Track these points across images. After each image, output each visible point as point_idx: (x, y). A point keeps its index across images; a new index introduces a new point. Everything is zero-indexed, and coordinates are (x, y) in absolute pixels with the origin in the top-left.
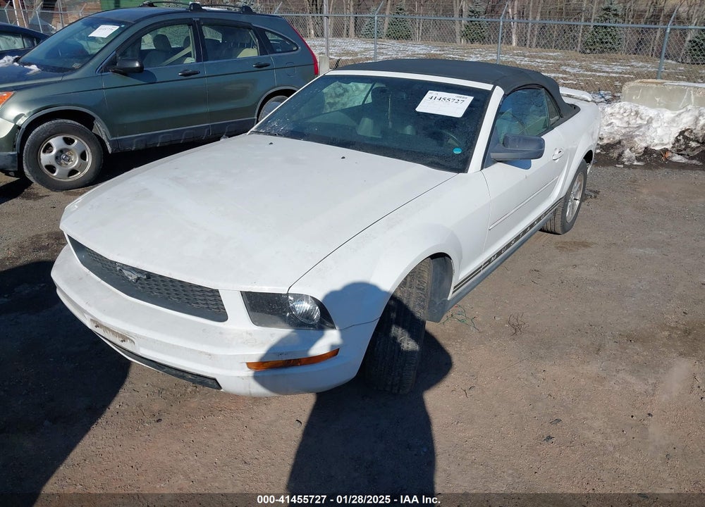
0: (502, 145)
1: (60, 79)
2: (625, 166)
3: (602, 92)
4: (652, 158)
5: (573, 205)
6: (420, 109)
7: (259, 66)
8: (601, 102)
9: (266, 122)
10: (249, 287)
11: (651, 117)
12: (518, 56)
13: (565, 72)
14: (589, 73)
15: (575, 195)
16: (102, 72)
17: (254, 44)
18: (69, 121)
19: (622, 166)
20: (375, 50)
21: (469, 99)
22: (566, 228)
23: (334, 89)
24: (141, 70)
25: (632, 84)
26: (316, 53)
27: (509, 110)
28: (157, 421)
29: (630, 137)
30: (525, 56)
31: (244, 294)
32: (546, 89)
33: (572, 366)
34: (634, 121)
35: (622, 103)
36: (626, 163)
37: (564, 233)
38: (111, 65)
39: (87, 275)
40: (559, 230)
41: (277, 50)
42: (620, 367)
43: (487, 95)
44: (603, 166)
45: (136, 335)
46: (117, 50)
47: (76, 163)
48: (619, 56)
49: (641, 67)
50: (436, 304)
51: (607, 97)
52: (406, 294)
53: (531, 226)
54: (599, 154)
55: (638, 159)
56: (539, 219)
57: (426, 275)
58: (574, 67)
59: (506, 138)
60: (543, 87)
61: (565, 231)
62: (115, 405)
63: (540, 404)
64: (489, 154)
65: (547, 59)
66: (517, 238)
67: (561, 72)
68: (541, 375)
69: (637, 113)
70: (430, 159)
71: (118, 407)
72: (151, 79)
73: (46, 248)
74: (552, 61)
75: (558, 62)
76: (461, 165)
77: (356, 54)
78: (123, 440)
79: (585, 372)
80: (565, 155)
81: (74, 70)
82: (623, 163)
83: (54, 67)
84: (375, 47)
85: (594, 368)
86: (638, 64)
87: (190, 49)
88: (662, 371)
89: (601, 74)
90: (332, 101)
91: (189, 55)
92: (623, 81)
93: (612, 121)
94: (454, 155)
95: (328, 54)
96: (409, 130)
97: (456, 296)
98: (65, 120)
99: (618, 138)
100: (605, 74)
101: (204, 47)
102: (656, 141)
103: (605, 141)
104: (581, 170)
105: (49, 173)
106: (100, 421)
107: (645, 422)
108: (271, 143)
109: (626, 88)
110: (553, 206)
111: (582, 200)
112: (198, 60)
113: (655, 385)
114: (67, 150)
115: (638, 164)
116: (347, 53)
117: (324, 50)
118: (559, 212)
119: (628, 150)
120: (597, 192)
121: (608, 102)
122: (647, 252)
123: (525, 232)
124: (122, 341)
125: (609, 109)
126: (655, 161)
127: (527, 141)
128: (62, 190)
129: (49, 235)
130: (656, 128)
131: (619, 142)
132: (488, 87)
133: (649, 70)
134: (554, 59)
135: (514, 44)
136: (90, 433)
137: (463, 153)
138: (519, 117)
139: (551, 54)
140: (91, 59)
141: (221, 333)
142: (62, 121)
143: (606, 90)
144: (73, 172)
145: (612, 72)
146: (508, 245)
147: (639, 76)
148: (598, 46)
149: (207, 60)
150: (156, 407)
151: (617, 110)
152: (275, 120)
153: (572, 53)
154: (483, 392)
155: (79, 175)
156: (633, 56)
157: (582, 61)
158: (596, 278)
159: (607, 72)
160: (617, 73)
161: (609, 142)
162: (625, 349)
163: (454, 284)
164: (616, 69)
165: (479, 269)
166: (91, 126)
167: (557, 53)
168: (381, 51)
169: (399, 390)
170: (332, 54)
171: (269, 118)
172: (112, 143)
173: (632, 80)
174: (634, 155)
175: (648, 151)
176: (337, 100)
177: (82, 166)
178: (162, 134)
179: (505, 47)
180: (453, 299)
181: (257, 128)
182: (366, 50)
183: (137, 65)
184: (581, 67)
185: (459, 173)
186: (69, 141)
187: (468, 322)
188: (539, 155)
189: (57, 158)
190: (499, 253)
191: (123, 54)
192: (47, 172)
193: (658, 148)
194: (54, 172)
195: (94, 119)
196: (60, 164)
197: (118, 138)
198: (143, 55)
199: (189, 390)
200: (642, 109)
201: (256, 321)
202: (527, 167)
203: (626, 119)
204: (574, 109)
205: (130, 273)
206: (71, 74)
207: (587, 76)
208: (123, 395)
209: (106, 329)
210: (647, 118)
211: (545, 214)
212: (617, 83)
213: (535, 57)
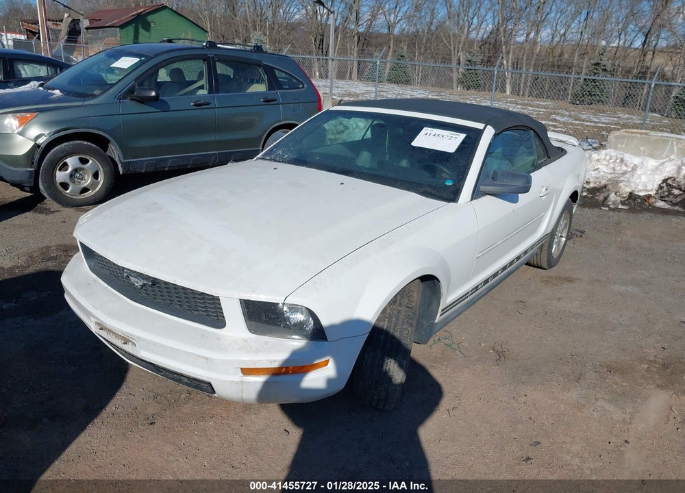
0: (491, 179)
1: (80, 103)
2: (611, 209)
3: (590, 140)
4: (636, 203)
5: (559, 242)
6: (414, 143)
7: (267, 101)
8: (589, 149)
9: (271, 150)
10: (248, 295)
11: (635, 165)
12: (511, 103)
13: (555, 120)
14: (578, 122)
15: (561, 233)
16: (120, 99)
17: (263, 80)
18: (86, 143)
19: (607, 209)
20: (376, 92)
21: (462, 136)
22: (551, 263)
23: (335, 126)
24: (156, 98)
25: (617, 133)
26: (321, 93)
27: (500, 150)
28: (151, 424)
29: (615, 182)
30: (517, 104)
31: (243, 303)
32: (534, 131)
33: (553, 392)
34: (619, 168)
35: (608, 151)
36: (611, 206)
37: (549, 268)
38: (129, 93)
39: (95, 281)
40: (545, 264)
41: (285, 87)
42: (599, 396)
43: (478, 133)
44: (589, 207)
45: (139, 338)
46: (136, 80)
47: (89, 181)
48: (606, 107)
49: (627, 119)
50: (423, 326)
51: (595, 145)
52: (395, 312)
53: (518, 258)
54: (585, 197)
55: (623, 203)
56: (526, 252)
57: (415, 295)
58: (563, 116)
59: (495, 173)
60: (532, 129)
61: (550, 266)
62: (111, 407)
63: (520, 427)
64: (479, 187)
65: (538, 107)
66: (504, 268)
67: (552, 120)
68: (522, 399)
69: (622, 160)
70: (423, 189)
71: (114, 409)
72: (164, 107)
73: (55, 258)
74: (543, 110)
75: (548, 110)
76: (452, 195)
77: (358, 95)
78: (117, 440)
79: (565, 398)
80: (551, 193)
81: (94, 96)
82: (608, 206)
83: (76, 93)
84: (376, 90)
85: (574, 395)
86: (624, 116)
87: (203, 82)
88: (639, 401)
89: (588, 124)
90: (332, 137)
91: (202, 87)
92: (609, 130)
93: (599, 166)
94: (446, 186)
95: (331, 94)
96: (404, 163)
97: (444, 319)
98: (82, 142)
99: (604, 182)
100: (592, 124)
101: (216, 80)
102: (640, 187)
103: (592, 185)
104: (567, 209)
105: (62, 189)
106: (96, 421)
107: (622, 449)
108: (276, 169)
109: (612, 137)
110: (539, 241)
111: (568, 238)
112: (210, 92)
113: (632, 414)
114: (82, 169)
115: (623, 207)
116: (350, 95)
117: (328, 91)
118: (545, 248)
119: (613, 194)
120: (583, 232)
121: (595, 149)
122: (629, 289)
123: (511, 263)
124: (124, 343)
125: (596, 155)
126: (640, 206)
127: (515, 176)
128: (73, 206)
129: (58, 247)
130: (640, 175)
131: (605, 186)
132: (480, 126)
133: (635, 122)
134: (545, 108)
135: (508, 92)
136: (86, 431)
137: (454, 185)
138: (509, 156)
139: (542, 103)
140: (110, 88)
141: (218, 339)
142: (79, 142)
143: (593, 138)
144: (85, 190)
145: (599, 123)
146: (495, 275)
147: (625, 126)
148: (587, 98)
149: (219, 93)
150: (150, 411)
151: (603, 157)
152: (280, 149)
153: (561, 103)
154: (466, 413)
155: (90, 193)
156: (620, 108)
157: (571, 111)
158: (579, 311)
159: (594, 122)
160: (604, 123)
161: (595, 185)
162: (605, 378)
163: (441, 307)
164: (603, 120)
165: (465, 295)
166: (105, 148)
167: (549, 103)
168: (382, 93)
169: (384, 405)
170: (334, 95)
171: (274, 147)
172: (124, 165)
173: (619, 129)
174: (619, 199)
175: (632, 196)
176: (338, 136)
177: (94, 185)
178: (171, 158)
179: (499, 95)
180: (440, 322)
181: (263, 155)
182: (368, 92)
183: (153, 94)
184: (570, 116)
185: (449, 202)
186: (84, 161)
187: (454, 346)
188: (526, 189)
189: (72, 176)
190: (486, 282)
191: (141, 84)
192: (61, 188)
193: (642, 194)
194: (67, 189)
195: (109, 141)
196: (74, 182)
197: (129, 160)
198: (159, 86)
199: (183, 396)
200: (627, 157)
201: (252, 330)
202: (515, 200)
203: (612, 165)
204: (561, 152)
205: (136, 280)
206: (91, 99)
207: (575, 124)
208: (120, 398)
209: (110, 331)
210: (632, 166)
211: (532, 247)
212: (604, 133)
213: (527, 105)
